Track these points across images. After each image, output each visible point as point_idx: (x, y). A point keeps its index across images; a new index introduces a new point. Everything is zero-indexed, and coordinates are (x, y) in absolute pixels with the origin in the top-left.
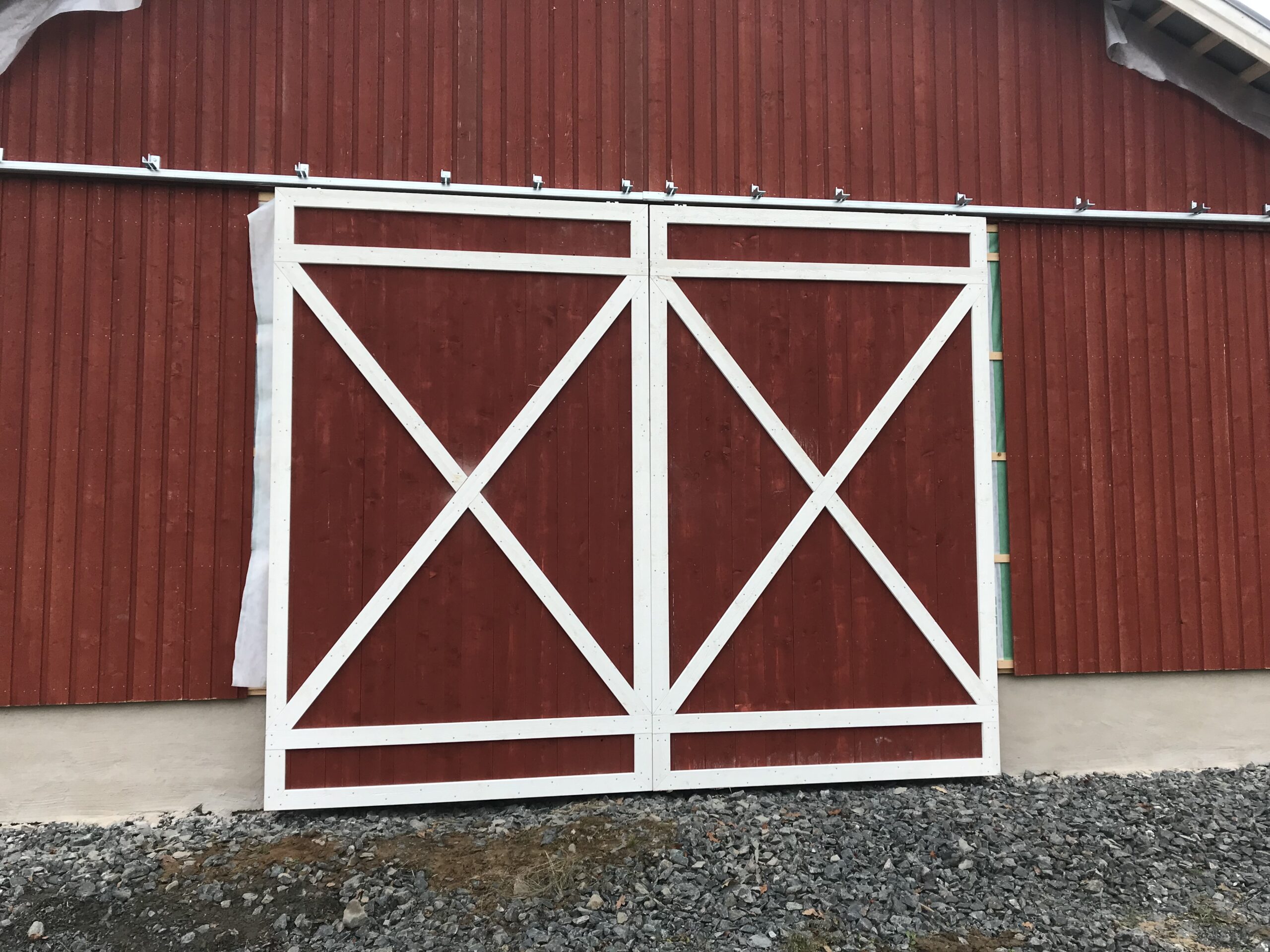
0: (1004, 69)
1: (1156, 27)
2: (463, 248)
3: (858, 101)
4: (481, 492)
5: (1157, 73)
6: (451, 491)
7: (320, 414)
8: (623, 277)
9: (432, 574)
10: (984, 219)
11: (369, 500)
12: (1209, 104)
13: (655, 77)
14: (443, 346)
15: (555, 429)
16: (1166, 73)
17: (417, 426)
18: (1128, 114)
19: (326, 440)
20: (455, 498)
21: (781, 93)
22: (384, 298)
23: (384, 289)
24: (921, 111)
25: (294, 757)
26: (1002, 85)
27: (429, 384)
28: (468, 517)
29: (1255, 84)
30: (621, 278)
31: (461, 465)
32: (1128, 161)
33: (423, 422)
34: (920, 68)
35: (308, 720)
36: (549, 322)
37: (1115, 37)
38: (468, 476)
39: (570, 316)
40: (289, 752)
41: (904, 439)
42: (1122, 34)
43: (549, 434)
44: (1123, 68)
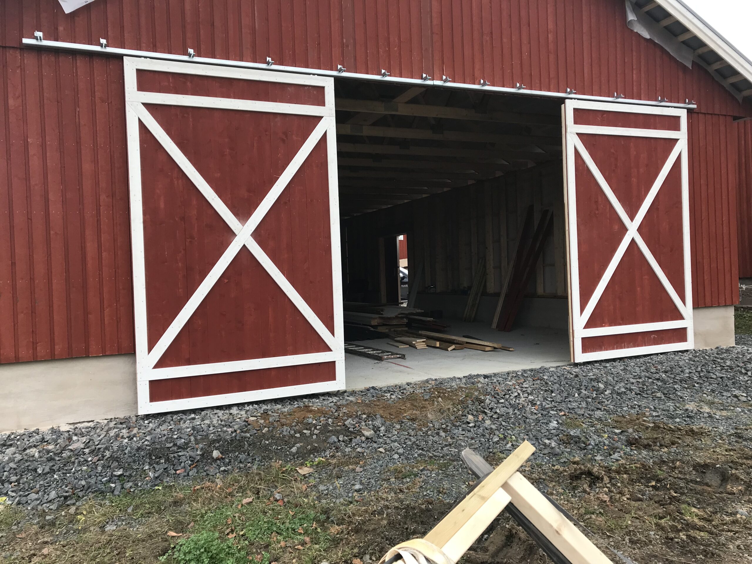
0: (585, 28)
1: (645, 12)
2: (235, 98)
3: (525, 41)
4: (251, 235)
5: (646, 35)
6: (234, 235)
7: (158, 191)
8: (322, 117)
9: (226, 281)
10: (686, 110)
11: (188, 240)
12: (666, 50)
13: (435, 22)
14: (225, 153)
15: (289, 201)
16: (650, 34)
17: (214, 198)
18: (634, 54)
19: (162, 205)
20: (236, 239)
21: (492, 33)
22: (191, 124)
23: (191, 120)
24: (551, 46)
25: (153, 384)
26: (584, 35)
27: (219, 174)
28: (244, 250)
29: (684, 42)
30: (320, 118)
31: (239, 220)
32: (634, 76)
33: (217, 196)
34: (551, 26)
35: (161, 364)
36: (283, 141)
37: (631, 17)
38: (243, 226)
39: (295, 138)
40: (151, 382)
41: (659, 207)
42: (635, 15)
43: (286, 203)
44: (632, 31)
